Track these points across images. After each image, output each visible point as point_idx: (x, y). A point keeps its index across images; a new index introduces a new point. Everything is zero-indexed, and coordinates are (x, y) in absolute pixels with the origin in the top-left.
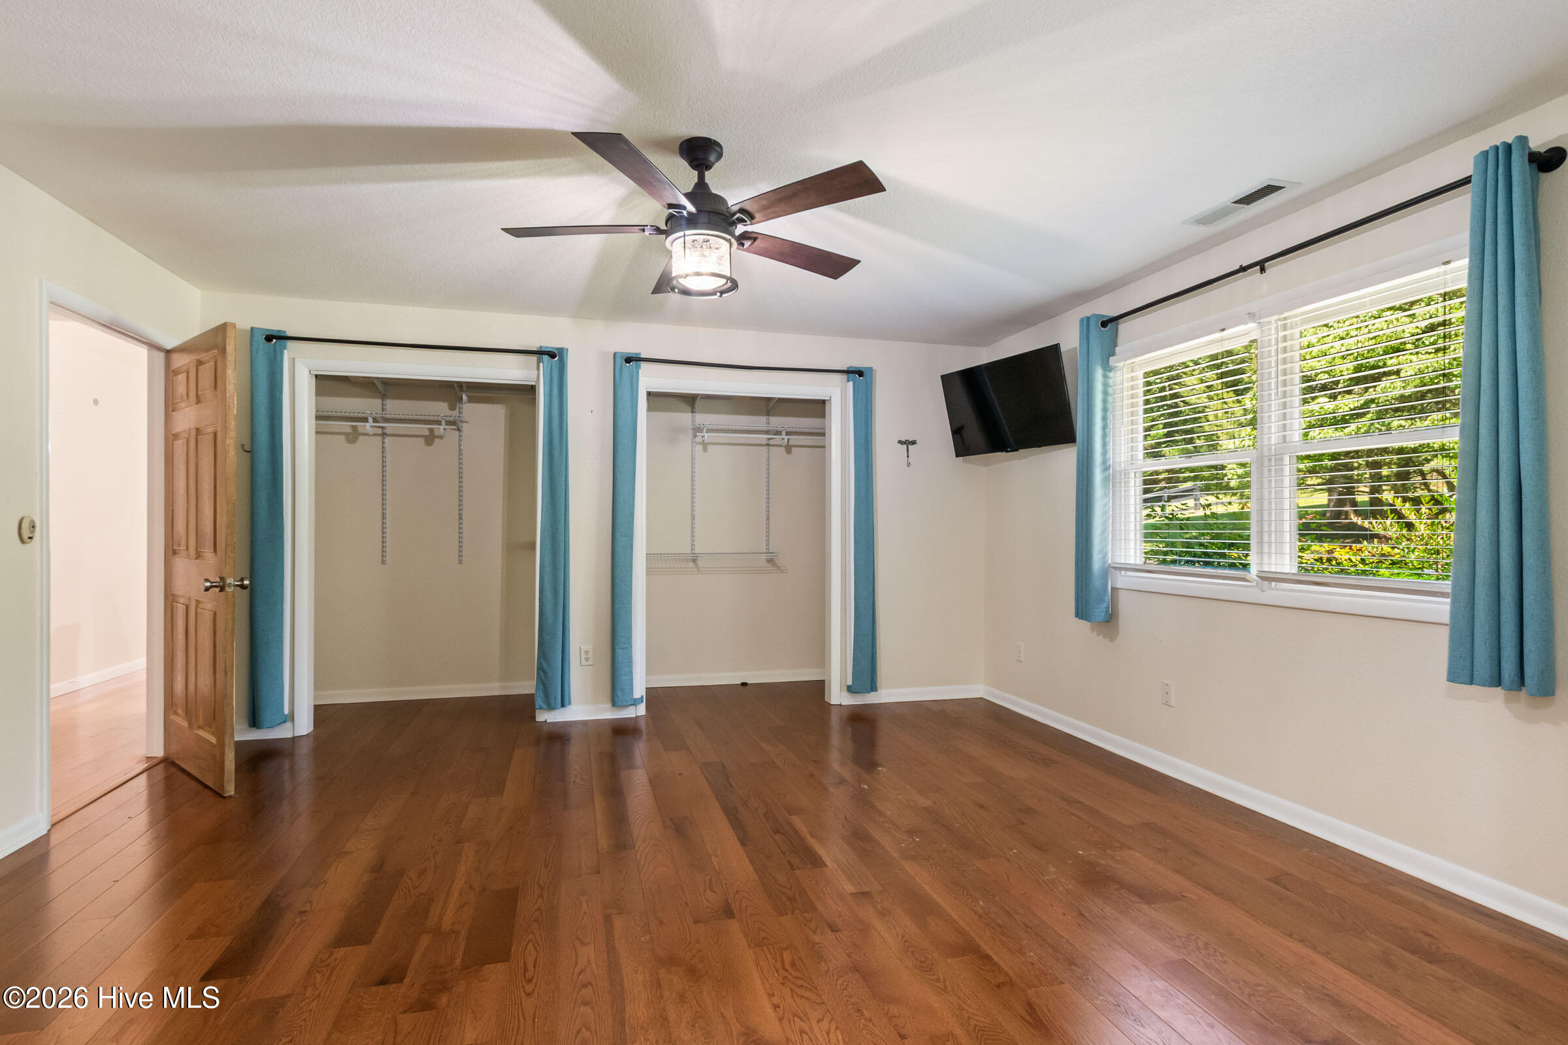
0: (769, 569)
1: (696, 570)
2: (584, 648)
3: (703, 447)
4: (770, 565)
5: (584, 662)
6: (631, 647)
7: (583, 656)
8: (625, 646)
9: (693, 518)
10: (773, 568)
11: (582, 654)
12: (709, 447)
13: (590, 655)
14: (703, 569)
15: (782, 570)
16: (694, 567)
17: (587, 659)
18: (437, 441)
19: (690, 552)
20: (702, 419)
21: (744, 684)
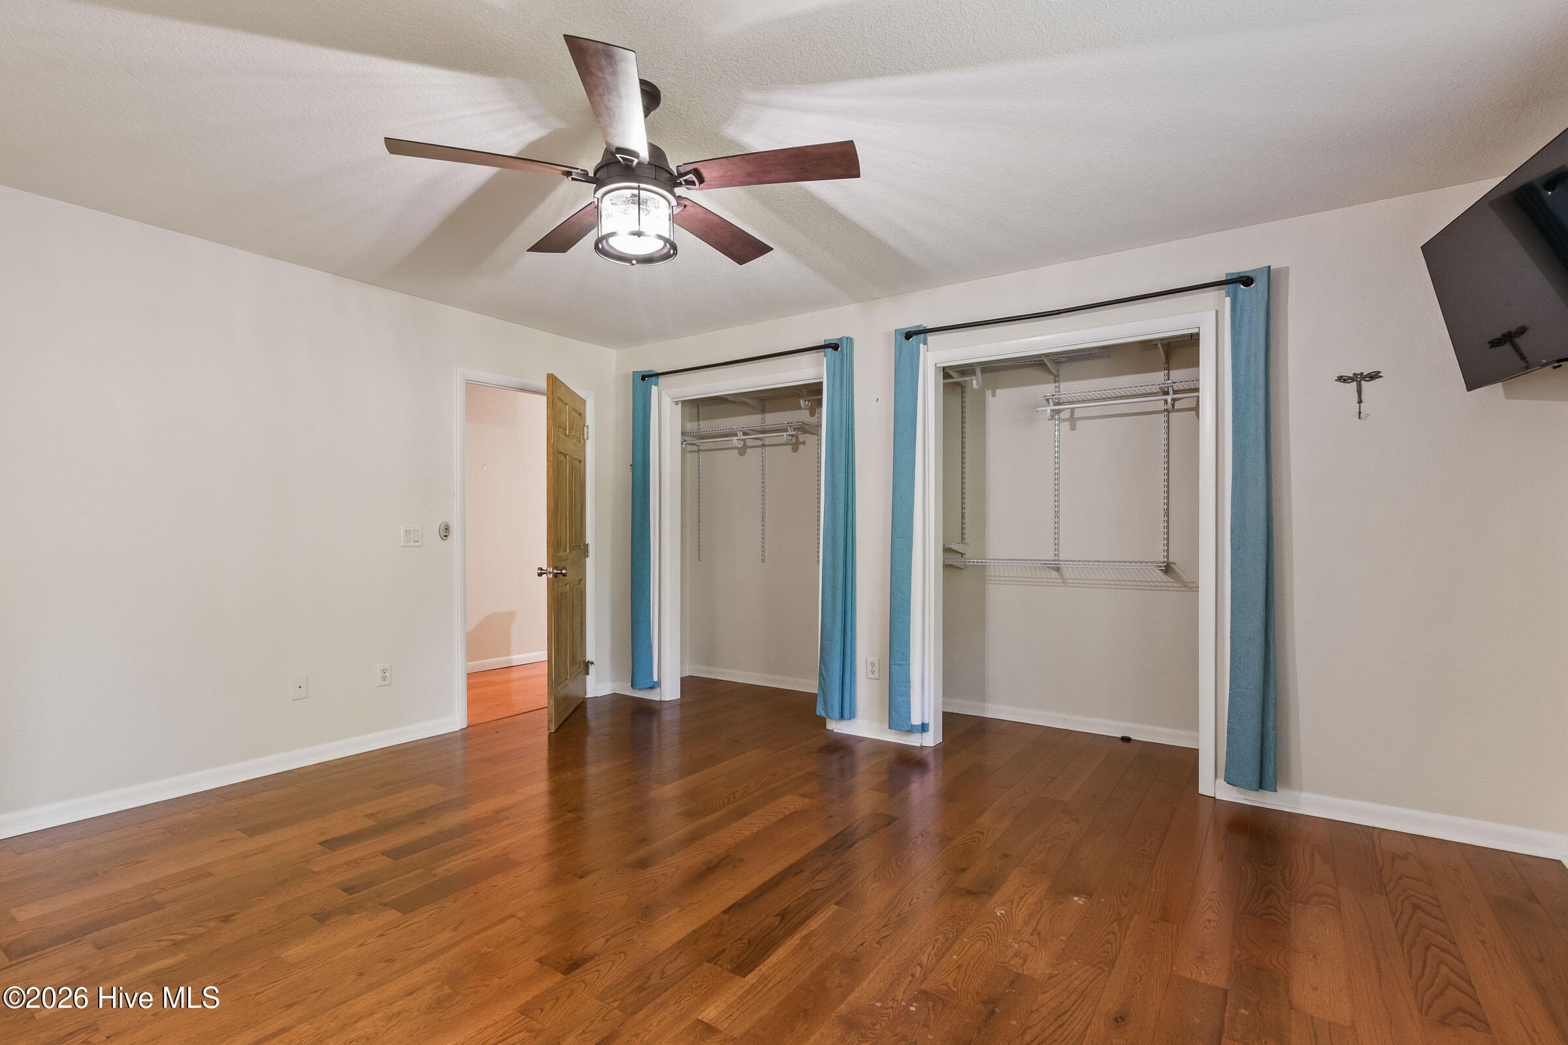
0: (1169, 584)
1: (1060, 581)
2: (870, 659)
3: (1071, 425)
4: (1172, 580)
5: (870, 675)
6: (909, 665)
7: (870, 668)
8: (901, 662)
9: (1057, 514)
10: (1175, 585)
11: (869, 666)
12: (1079, 423)
13: (876, 668)
14: (1070, 581)
15: (1191, 588)
16: (1058, 577)
17: (873, 672)
18: (801, 446)
19: (1052, 558)
20: (1070, 388)
21: (1126, 740)
